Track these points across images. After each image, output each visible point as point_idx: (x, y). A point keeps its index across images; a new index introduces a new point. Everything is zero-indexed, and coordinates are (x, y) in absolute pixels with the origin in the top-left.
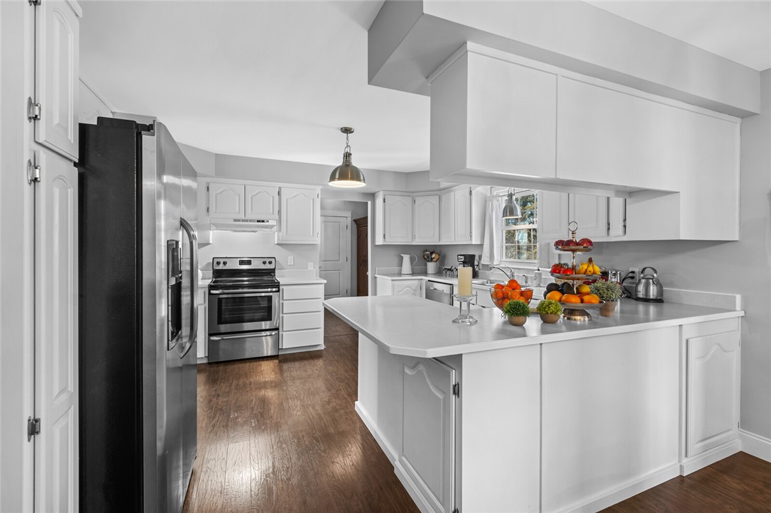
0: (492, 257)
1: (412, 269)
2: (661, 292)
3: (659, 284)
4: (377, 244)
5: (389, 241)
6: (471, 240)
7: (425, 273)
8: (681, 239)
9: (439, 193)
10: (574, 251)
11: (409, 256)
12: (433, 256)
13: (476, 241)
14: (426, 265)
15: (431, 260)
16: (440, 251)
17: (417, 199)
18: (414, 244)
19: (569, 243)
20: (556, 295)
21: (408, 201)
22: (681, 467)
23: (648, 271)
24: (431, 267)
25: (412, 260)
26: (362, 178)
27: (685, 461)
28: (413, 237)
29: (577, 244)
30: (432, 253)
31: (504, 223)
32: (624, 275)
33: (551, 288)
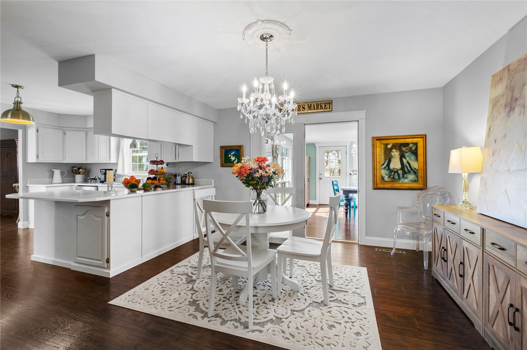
0: (123, 170)
1: (62, 180)
2: (193, 181)
3: (193, 178)
4: (29, 162)
5: (41, 160)
6: (110, 160)
7: (74, 182)
8: (194, 161)
9: (86, 130)
10: (157, 165)
11: (60, 170)
12: (81, 170)
13: (113, 160)
14: (74, 177)
15: (79, 173)
16: (86, 168)
17: (67, 132)
18: (64, 162)
19: (155, 161)
20: (150, 181)
21: (60, 133)
22: (194, 237)
23: (190, 173)
24: (79, 178)
25: (62, 174)
26: (32, 119)
27: (195, 235)
28: (64, 157)
29: (158, 162)
30: (79, 169)
31: (131, 152)
32: (182, 175)
33: (149, 179)
